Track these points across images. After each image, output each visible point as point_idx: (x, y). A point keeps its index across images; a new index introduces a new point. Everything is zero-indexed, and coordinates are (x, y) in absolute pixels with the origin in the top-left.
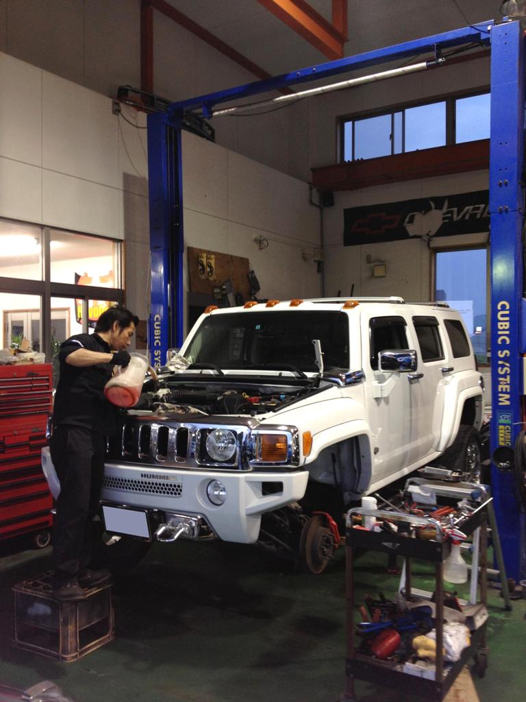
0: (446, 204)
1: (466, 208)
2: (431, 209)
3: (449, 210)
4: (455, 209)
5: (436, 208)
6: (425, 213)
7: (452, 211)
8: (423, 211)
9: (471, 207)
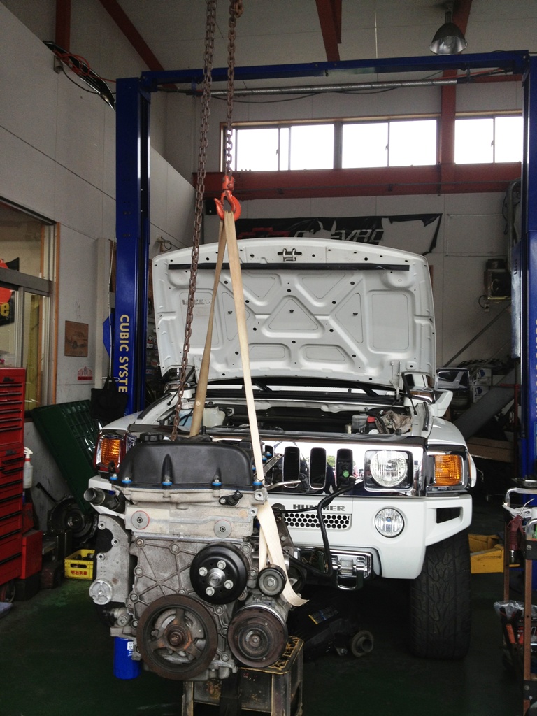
0: (335, 226)
1: (354, 232)
2: (320, 229)
3: (337, 231)
4: (344, 232)
5: (324, 229)
6: (314, 233)
7: (341, 233)
8: (312, 230)
9: (359, 231)
